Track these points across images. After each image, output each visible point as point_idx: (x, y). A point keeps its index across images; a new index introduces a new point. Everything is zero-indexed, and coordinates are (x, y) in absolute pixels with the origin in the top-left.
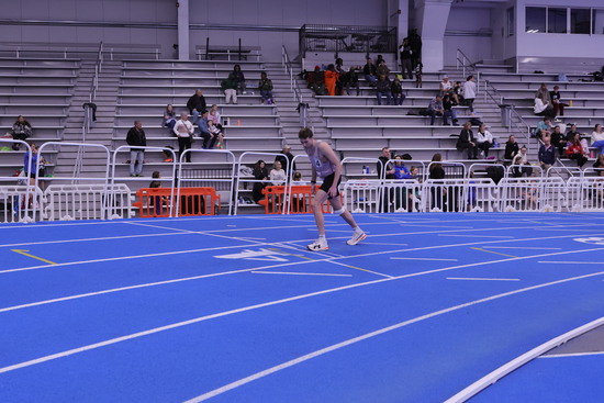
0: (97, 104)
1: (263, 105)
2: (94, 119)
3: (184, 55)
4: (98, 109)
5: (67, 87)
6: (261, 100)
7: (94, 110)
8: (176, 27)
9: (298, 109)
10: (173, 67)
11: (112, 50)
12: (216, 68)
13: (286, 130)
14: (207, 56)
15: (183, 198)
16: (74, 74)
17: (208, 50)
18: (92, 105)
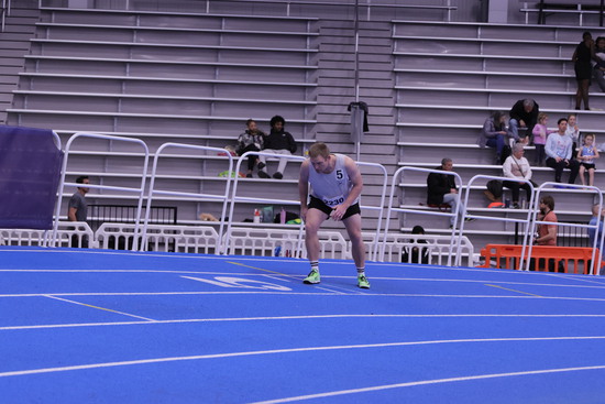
0: (368, 102)
2: (366, 128)
3: (498, 14)
4: (371, 111)
5: (305, 70)
7: (366, 113)
10: (480, 36)
11: (369, 2)
12: (559, 39)
14: (541, 18)
15: (533, 260)
16: (309, 46)
17: (542, 5)
18: (363, 106)
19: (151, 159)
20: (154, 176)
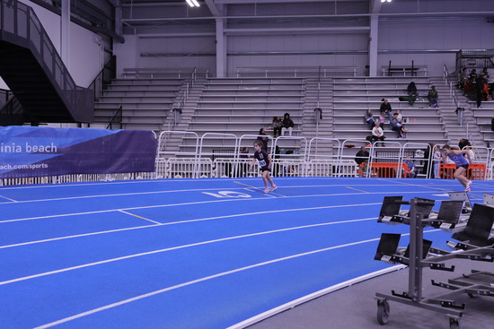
1: (430, 108)
3: (373, 74)
5: (300, 97)
6: (430, 104)
8: (368, 53)
9: (457, 111)
10: (366, 81)
11: (325, 70)
12: (396, 81)
13: (448, 126)
14: (390, 74)
16: (303, 88)
17: (390, 69)
18: (320, 110)
19: (200, 140)
20: (201, 146)
